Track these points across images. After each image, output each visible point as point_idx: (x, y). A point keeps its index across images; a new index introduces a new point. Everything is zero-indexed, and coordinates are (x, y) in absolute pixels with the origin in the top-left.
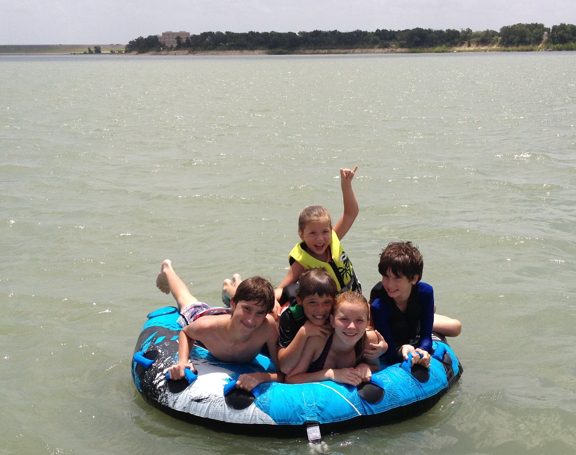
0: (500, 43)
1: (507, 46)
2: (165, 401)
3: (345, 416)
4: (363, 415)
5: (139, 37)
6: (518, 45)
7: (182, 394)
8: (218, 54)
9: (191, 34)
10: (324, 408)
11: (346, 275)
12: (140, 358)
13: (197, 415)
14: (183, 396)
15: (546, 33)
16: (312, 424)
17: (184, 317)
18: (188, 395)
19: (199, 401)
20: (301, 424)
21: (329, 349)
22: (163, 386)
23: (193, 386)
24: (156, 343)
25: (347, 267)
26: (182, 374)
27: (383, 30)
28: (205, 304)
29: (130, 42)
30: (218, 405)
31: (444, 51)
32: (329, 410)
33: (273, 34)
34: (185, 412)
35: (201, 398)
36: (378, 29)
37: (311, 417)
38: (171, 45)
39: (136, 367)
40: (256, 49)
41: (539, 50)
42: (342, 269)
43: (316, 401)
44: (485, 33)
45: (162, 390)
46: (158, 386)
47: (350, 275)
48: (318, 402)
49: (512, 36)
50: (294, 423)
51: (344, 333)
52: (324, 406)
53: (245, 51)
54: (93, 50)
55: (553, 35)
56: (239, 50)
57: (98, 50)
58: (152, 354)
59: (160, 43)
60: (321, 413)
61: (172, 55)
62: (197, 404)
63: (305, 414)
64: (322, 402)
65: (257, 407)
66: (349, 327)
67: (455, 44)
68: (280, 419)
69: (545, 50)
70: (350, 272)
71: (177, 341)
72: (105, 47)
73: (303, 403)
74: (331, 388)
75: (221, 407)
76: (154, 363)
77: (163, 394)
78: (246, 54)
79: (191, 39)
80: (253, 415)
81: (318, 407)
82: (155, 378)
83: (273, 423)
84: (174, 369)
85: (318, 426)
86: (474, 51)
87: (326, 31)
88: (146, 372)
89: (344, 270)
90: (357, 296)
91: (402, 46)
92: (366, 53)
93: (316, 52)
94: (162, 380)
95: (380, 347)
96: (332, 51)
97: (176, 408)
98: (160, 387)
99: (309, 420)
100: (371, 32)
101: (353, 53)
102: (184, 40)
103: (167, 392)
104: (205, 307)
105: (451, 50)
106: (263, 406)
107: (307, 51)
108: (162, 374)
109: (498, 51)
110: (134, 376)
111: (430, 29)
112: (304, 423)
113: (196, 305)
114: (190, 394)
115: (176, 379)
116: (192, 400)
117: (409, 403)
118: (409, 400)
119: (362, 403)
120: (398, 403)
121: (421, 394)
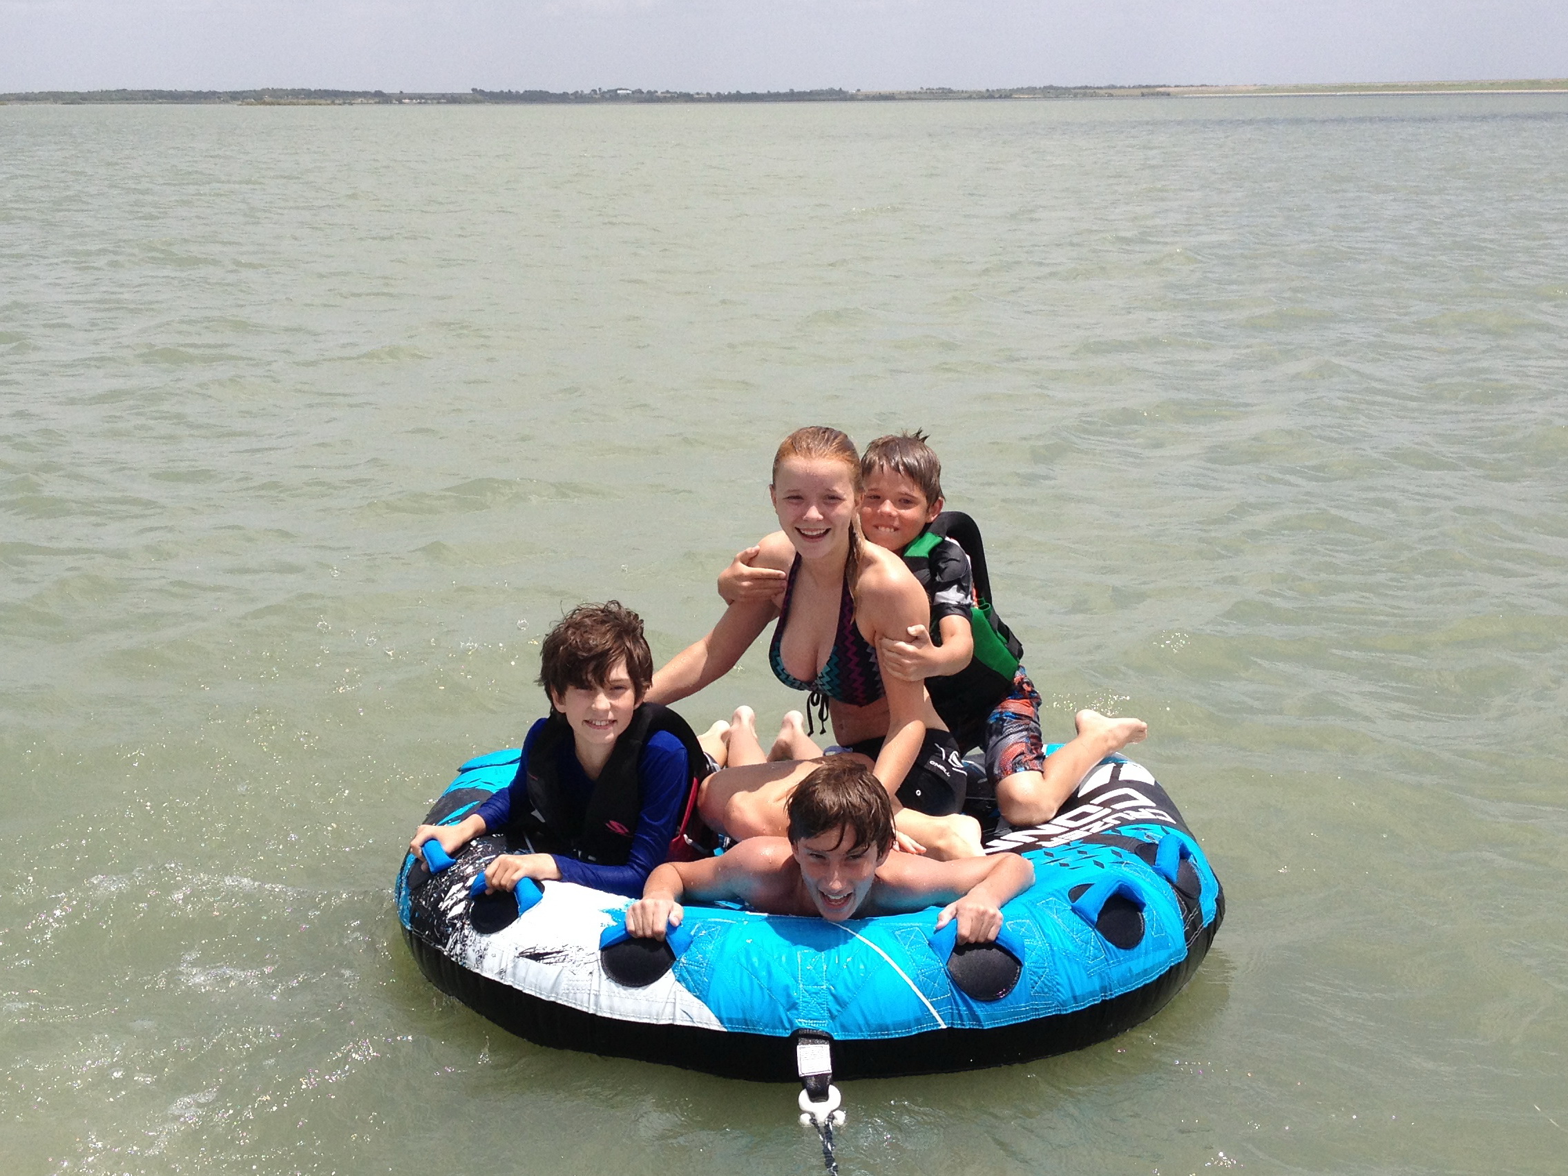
2: (458, 952)
3: (902, 1025)
4: (951, 1028)
7: (501, 936)
10: (847, 1000)
14: (504, 941)
16: (814, 1037)
18: (512, 939)
19: (537, 957)
20: (787, 1035)
22: (460, 915)
30: (582, 970)
32: (865, 1006)
34: (504, 982)
35: (543, 950)
37: (811, 1018)
43: (828, 982)
45: (458, 925)
46: (449, 916)
48: (834, 982)
50: (767, 1032)
52: (850, 995)
60: (839, 1011)
62: (533, 964)
63: (797, 1007)
65: (679, 981)
68: (734, 1016)
73: (797, 980)
75: (590, 976)
76: (453, 865)
77: (456, 935)
80: (665, 1004)
81: (834, 995)
82: (445, 896)
83: (715, 1026)
85: (828, 1044)
88: (430, 883)
94: (461, 901)
97: (480, 971)
98: (454, 918)
99: (807, 1027)
103: (467, 931)
106: (693, 979)
108: (464, 886)
112: (792, 1034)
114: (517, 938)
116: (522, 954)
117: (1082, 1005)
118: (1083, 997)
119: (952, 994)
120: (1055, 1006)
121: (1116, 981)
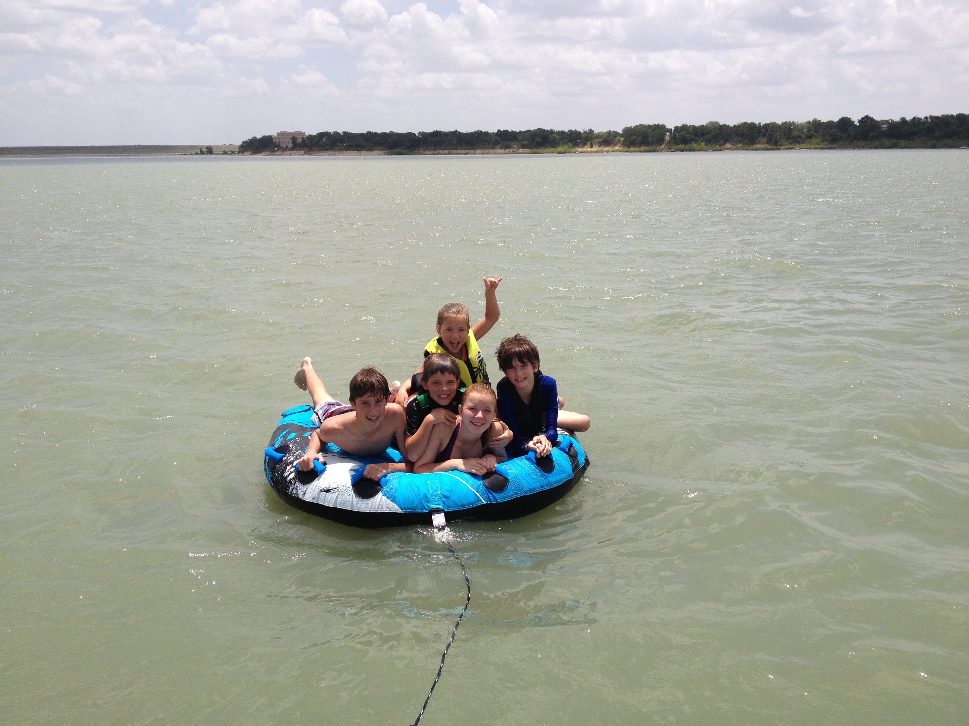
0: (622, 144)
1: (629, 147)
2: (295, 492)
3: (469, 504)
4: (488, 503)
5: (253, 137)
6: (640, 146)
7: (312, 485)
8: (335, 155)
9: (307, 134)
10: (449, 496)
11: (480, 373)
12: (270, 452)
13: (325, 505)
14: (313, 487)
15: (668, 134)
16: (437, 511)
17: (317, 414)
18: (317, 485)
19: (327, 491)
20: (427, 512)
21: (455, 439)
22: (293, 478)
23: (322, 477)
24: (289, 438)
25: (481, 367)
26: (312, 466)
27: (504, 131)
28: (338, 401)
29: (243, 143)
30: (346, 494)
31: (566, 152)
32: (454, 498)
33: (391, 134)
34: (315, 502)
35: (329, 489)
36: (499, 130)
37: (436, 505)
38: (286, 145)
39: (268, 461)
40: (373, 150)
41: (661, 151)
43: (441, 490)
44: (607, 134)
45: (293, 482)
46: (288, 479)
47: (483, 374)
48: (443, 490)
49: (634, 137)
50: (420, 511)
51: (472, 422)
52: (449, 494)
53: (363, 152)
54: (205, 150)
55: (675, 136)
56: (356, 150)
57: (210, 150)
58: (284, 449)
59: (274, 143)
60: (445, 500)
61: (287, 155)
62: (326, 494)
63: (430, 502)
64: (447, 491)
65: (384, 496)
66: (477, 416)
67: (576, 145)
68: (406, 507)
69: (667, 151)
70: (483, 371)
71: (308, 436)
72: (217, 147)
73: (429, 491)
74: (456, 477)
75: (349, 497)
76: (284, 457)
77: (293, 486)
78: (364, 155)
79: (308, 140)
80: (379, 505)
81: (444, 495)
82: (285, 471)
83: (399, 511)
84: (303, 460)
85: (443, 514)
86: (596, 152)
87: (446, 131)
88: (277, 466)
89: (478, 369)
90: (486, 387)
91: (524, 147)
92: (488, 153)
93: (436, 152)
94: (292, 472)
95: (504, 438)
96: (453, 151)
97: (305, 499)
98: (291, 479)
99: (434, 507)
100: (492, 132)
101: (474, 153)
102: (300, 140)
103: (297, 484)
104: (337, 404)
105: (573, 150)
106: (389, 494)
107: (427, 152)
108: (292, 466)
109: (620, 152)
110: (266, 471)
111: (552, 129)
112: (429, 511)
113: (329, 403)
114: (319, 485)
115: (305, 470)
116: (321, 491)
117: (534, 492)
118: (534, 489)
119: (486, 491)
120: (523, 493)
121: (546, 484)
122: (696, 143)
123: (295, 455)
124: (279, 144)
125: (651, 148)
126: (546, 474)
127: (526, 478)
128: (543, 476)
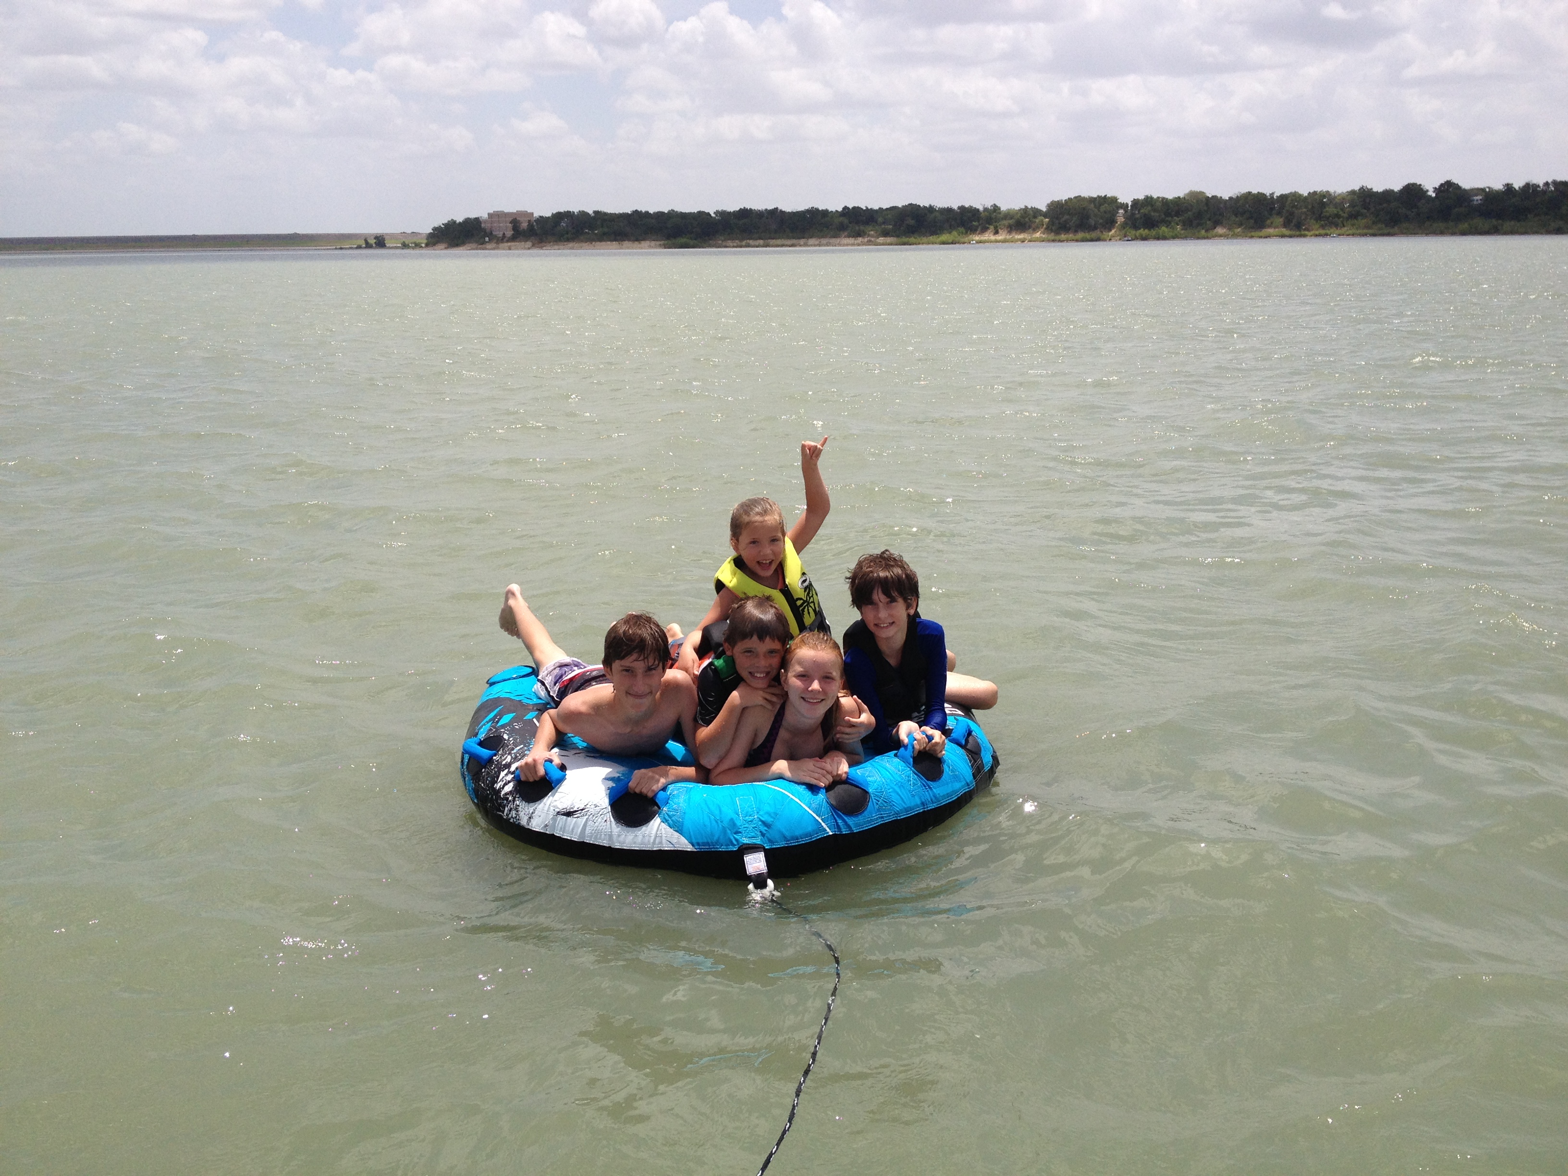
0: (1046, 229)
1: (1057, 232)
2: (514, 816)
3: (806, 835)
4: (835, 834)
5: (450, 220)
6: (1076, 232)
7: (542, 804)
8: (581, 248)
9: (536, 215)
10: (771, 823)
11: (808, 610)
12: (472, 747)
13: (566, 837)
14: (544, 807)
15: (1121, 211)
16: (753, 848)
17: (543, 683)
18: (552, 805)
19: (569, 814)
20: (735, 849)
21: (780, 727)
22: (511, 791)
23: (559, 790)
24: (499, 724)
25: (810, 598)
26: (541, 771)
27: (854, 208)
28: (576, 659)
29: (435, 229)
30: (599, 820)
31: (954, 242)
32: (780, 825)
33: (672, 214)
34: (547, 832)
35: (572, 810)
36: (846, 206)
37: (749, 837)
38: (502, 233)
39: (468, 763)
40: (642, 240)
41: (1110, 240)
42: (802, 601)
43: (758, 813)
44: (1022, 211)
45: (510, 798)
46: (503, 793)
47: (815, 611)
48: (761, 813)
49: (1066, 217)
50: (723, 849)
51: (803, 698)
52: (772, 820)
53: (626, 243)
54: (372, 241)
55: (1133, 214)
56: (615, 240)
57: (380, 242)
58: (493, 742)
59: (484, 230)
60: (766, 831)
61: (504, 249)
62: (566, 820)
63: (741, 833)
64: (768, 813)
65: (663, 822)
66: (810, 689)
67: (973, 230)
68: (700, 841)
69: (1120, 239)
70: (814, 605)
71: (534, 720)
72: (393, 236)
73: (738, 815)
74: (783, 791)
75: (605, 824)
76: (495, 755)
77: (511, 805)
78: (628, 248)
79: (537, 223)
80: (656, 837)
81: (763, 822)
82: (497, 779)
83: (689, 848)
84: (526, 764)
85: (763, 853)
86: (1004, 241)
87: (760, 209)
88: (483, 770)
89: (804, 602)
90: (823, 638)
91: (886, 234)
92: (827, 245)
93: (744, 243)
94: (509, 782)
95: (862, 724)
96: (772, 242)
97: (532, 827)
98: (506, 794)
99: (748, 842)
100: (834, 210)
101: (806, 245)
102: (524, 225)
103: (517, 802)
104: (577, 665)
105: (966, 239)
106: (672, 820)
107: (730, 243)
108: (509, 772)
109: (1043, 241)
110: (465, 779)
111: (932, 205)
112: (739, 848)
113: (561, 663)
114: (555, 804)
115: (531, 780)
116: (558, 813)
117: (910, 813)
118: (910, 809)
119: (832, 814)
120: (893, 815)
121: (929, 800)
122: (1167, 227)
123: (513, 752)
124: (491, 232)
125: (1094, 234)
126: (929, 783)
127: (898, 790)
128: (925, 786)
